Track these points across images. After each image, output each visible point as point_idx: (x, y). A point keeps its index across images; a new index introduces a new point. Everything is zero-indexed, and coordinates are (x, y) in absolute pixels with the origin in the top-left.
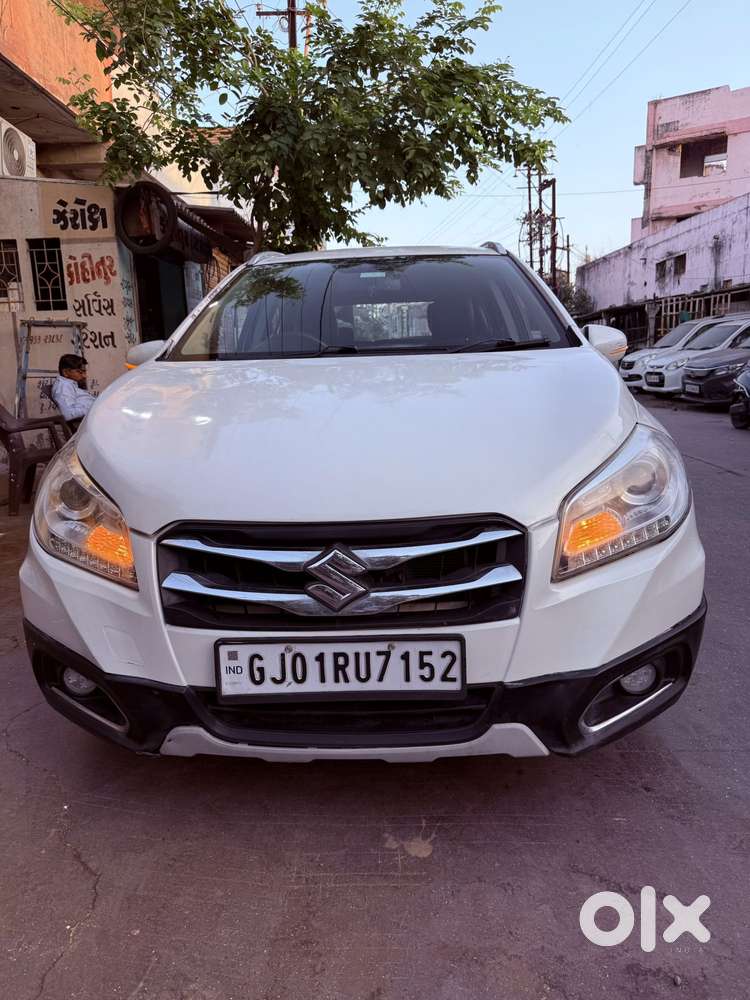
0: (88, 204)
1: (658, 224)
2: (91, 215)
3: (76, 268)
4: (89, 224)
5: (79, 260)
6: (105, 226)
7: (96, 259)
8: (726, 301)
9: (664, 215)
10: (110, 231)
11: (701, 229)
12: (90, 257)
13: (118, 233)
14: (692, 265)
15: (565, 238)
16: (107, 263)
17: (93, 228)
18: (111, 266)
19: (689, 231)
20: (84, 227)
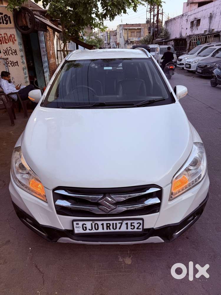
0: (4, 14)
1: (192, 5)
2: (5, 19)
3: (2, 38)
4: (5, 22)
5: (3, 35)
6: (11, 23)
7: (9, 35)
8: (212, 37)
9: (194, 2)
10: (12, 25)
11: (206, 10)
12: (6, 34)
13: (15, 26)
14: (202, 23)
15: (162, 10)
16: (13, 36)
17: (7, 23)
18: (14, 38)
19: (202, 11)
20: (3, 23)
